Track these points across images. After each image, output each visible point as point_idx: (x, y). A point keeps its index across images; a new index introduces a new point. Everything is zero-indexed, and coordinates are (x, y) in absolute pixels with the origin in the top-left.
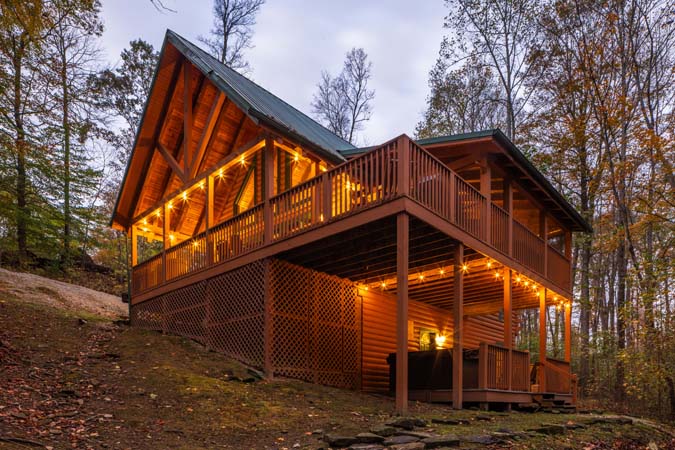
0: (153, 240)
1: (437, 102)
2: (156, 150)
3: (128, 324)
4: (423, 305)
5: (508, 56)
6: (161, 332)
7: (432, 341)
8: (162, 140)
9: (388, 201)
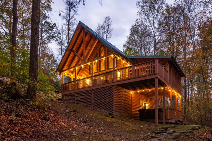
0: (67, 76)
1: (132, 34)
2: (72, 52)
3: (61, 100)
4: (143, 96)
5: (154, 24)
6: (75, 103)
7: (145, 105)
8: (74, 50)
9: (152, 75)
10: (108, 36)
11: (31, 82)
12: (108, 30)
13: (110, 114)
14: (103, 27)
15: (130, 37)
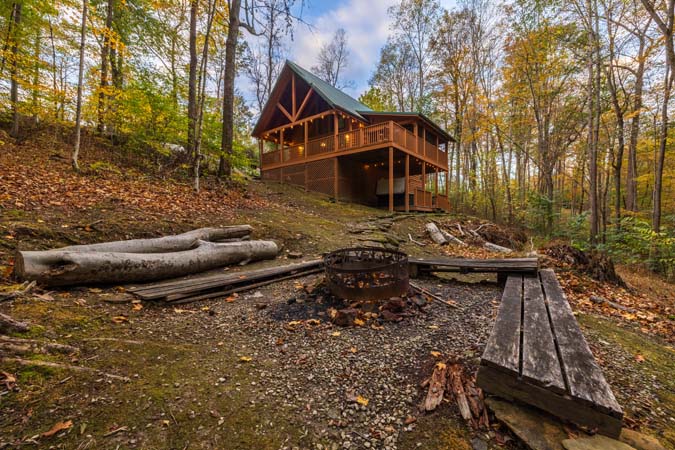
3: (260, 179)
5: (420, 44)
6: (280, 183)
9: (385, 142)
10: (342, 64)
11: (226, 156)
12: (341, 53)
13: (331, 199)
14: (332, 49)
15: (381, 67)
